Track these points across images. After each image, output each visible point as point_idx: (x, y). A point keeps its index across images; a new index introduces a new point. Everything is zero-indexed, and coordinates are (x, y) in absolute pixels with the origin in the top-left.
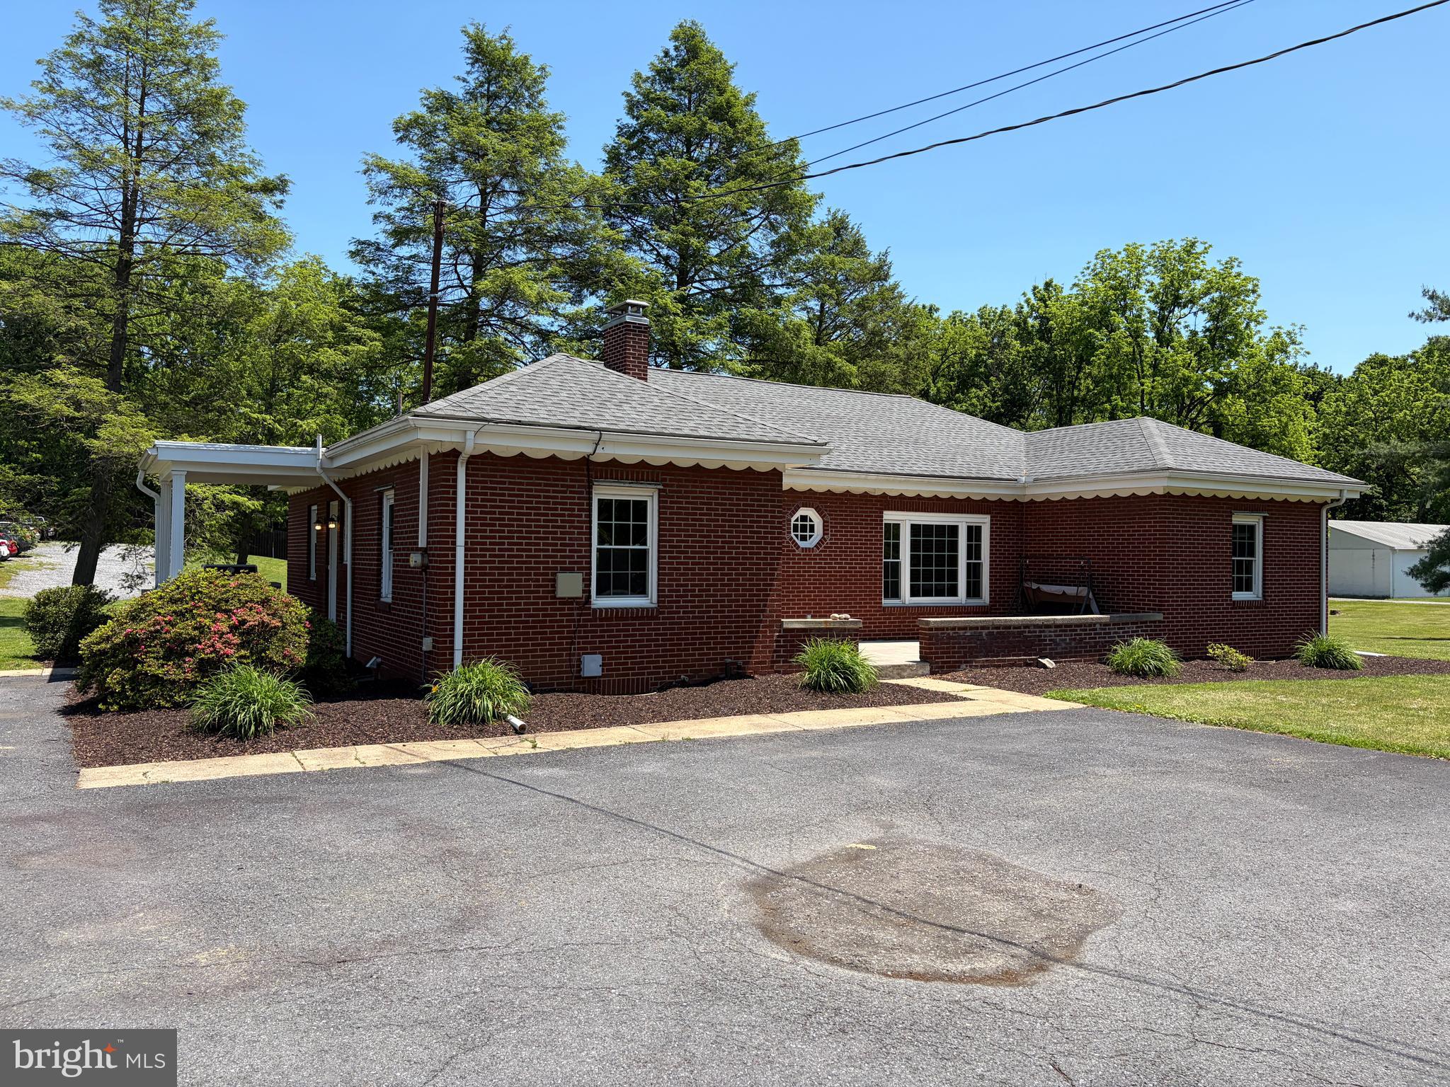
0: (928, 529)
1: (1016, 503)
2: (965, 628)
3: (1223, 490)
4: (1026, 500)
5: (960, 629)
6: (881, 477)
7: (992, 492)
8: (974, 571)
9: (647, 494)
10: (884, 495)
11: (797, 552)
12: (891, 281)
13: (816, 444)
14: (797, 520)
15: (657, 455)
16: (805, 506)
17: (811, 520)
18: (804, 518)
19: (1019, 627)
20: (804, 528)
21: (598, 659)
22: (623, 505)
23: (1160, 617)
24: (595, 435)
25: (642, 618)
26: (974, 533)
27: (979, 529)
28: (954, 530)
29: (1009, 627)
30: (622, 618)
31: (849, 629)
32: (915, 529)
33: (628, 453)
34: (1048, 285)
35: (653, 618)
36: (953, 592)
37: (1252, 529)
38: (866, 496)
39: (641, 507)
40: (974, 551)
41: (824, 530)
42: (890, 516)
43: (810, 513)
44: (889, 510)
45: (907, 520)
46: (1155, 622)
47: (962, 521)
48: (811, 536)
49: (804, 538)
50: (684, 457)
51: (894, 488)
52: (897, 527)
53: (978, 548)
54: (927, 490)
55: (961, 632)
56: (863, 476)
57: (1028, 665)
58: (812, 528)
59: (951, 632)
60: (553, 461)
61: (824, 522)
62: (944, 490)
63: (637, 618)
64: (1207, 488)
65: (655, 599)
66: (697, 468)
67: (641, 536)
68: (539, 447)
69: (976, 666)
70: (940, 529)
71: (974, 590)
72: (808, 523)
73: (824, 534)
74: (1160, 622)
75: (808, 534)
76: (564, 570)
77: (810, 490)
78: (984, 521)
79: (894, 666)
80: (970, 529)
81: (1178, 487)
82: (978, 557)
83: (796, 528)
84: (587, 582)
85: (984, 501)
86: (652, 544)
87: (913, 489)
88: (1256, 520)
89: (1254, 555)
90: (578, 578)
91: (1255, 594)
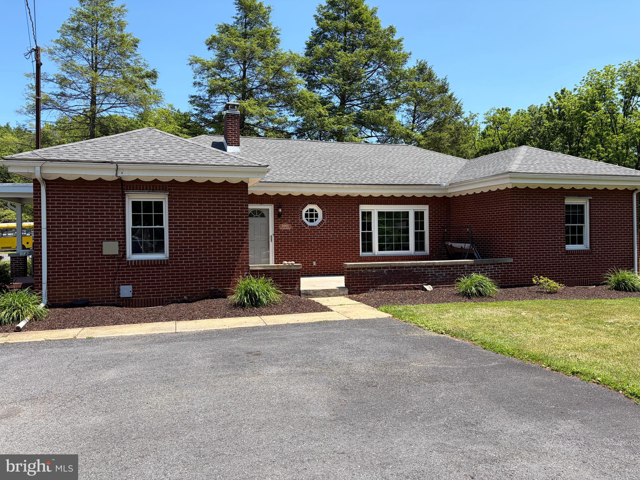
0: (389, 214)
1: (445, 198)
2: (372, 268)
4: (451, 196)
5: (368, 268)
6: (351, 186)
7: (429, 193)
8: (419, 237)
9: (162, 198)
10: (360, 196)
11: (306, 228)
12: (449, 93)
13: (260, 166)
14: (307, 211)
15: (165, 176)
16: (311, 203)
17: (316, 211)
18: (312, 210)
19: (410, 267)
20: (312, 216)
21: (130, 288)
22: (148, 204)
23: (511, 260)
24: (114, 166)
25: (158, 265)
26: (419, 216)
27: (422, 213)
28: (406, 214)
29: (403, 267)
30: (145, 266)
31: (294, 270)
32: (380, 214)
33: (146, 175)
34: (563, 91)
35: (164, 265)
36: (407, 248)
37: (582, 207)
38: (348, 197)
39: (159, 205)
40: (419, 225)
41: (323, 216)
42: (364, 208)
43: (315, 207)
44: (363, 204)
45: (375, 209)
46: (508, 263)
47: (411, 209)
48: (316, 220)
49: (312, 221)
50: (183, 176)
51: (365, 192)
52: (369, 213)
53: (422, 224)
54: (387, 192)
55: (369, 271)
56: (341, 186)
57: (416, 289)
58: (317, 216)
59: (362, 271)
60: (100, 181)
61: (323, 212)
62: (397, 192)
63: (155, 265)
65: (168, 255)
66: (191, 182)
67: (160, 221)
68: (91, 174)
69: (380, 290)
70: (397, 214)
71: (419, 246)
72: (314, 213)
73: (323, 218)
74: (511, 263)
75: (314, 218)
76: (108, 240)
77: (314, 195)
78: (425, 209)
79: (324, 290)
80: (416, 213)
82: (422, 228)
83: (306, 216)
84: (123, 246)
85: (424, 197)
86: (166, 225)
87: (376, 192)
88: (584, 202)
89: (583, 222)
90: (116, 243)
91: (585, 246)
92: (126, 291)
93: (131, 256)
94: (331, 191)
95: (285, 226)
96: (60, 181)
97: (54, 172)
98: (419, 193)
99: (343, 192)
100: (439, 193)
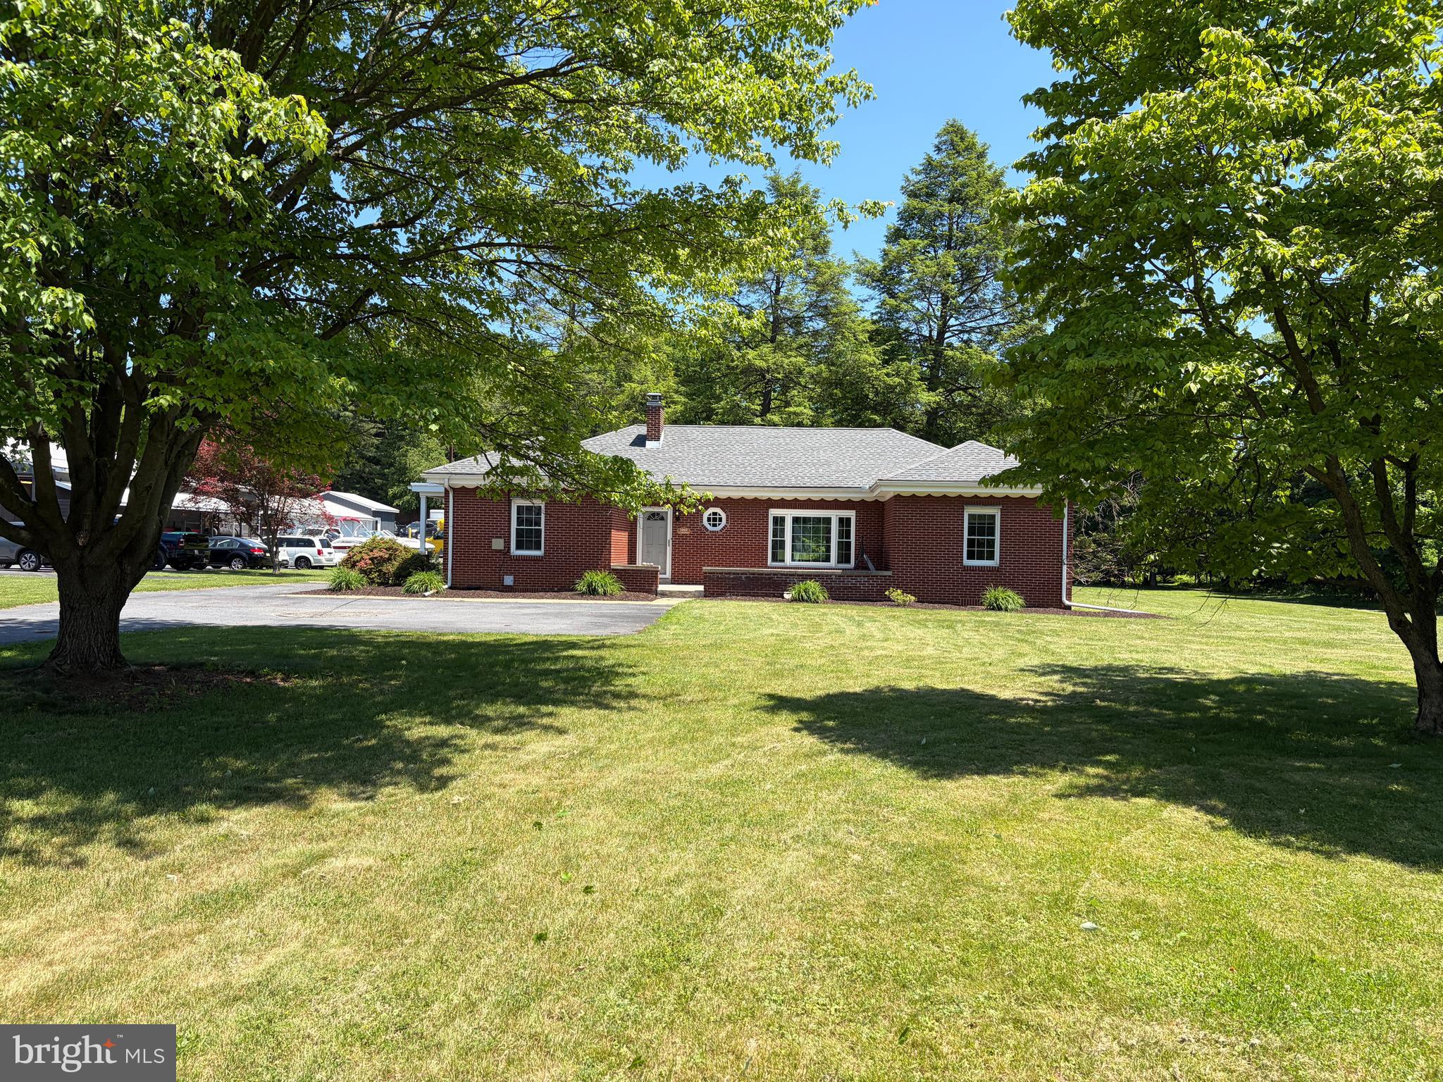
0: (806, 520)
1: (875, 502)
3: (953, 492)
7: (856, 497)
8: (844, 548)
9: (541, 503)
10: (769, 499)
11: (706, 533)
14: (709, 515)
16: (713, 506)
17: (718, 515)
18: (714, 514)
19: (769, 574)
20: (714, 520)
21: (512, 577)
22: (529, 509)
23: (890, 573)
25: (535, 560)
26: (844, 522)
27: (849, 520)
28: (828, 521)
29: (762, 574)
30: (525, 560)
31: (652, 571)
32: (796, 520)
35: (540, 560)
36: (827, 559)
37: (993, 517)
38: (756, 500)
39: (538, 509)
40: (844, 533)
41: (727, 520)
42: (774, 512)
43: (718, 510)
44: (773, 508)
45: (789, 514)
46: (885, 576)
47: (834, 515)
48: (719, 524)
49: (714, 525)
51: (776, 495)
52: (783, 519)
53: (848, 532)
54: (802, 496)
57: (774, 596)
58: (720, 520)
61: (727, 516)
62: (816, 496)
63: (533, 560)
64: (937, 491)
65: (543, 552)
67: (538, 522)
70: (817, 520)
71: (843, 558)
72: (717, 517)
73: (727, 523)
74: (889, 576)
75: (717, 523)
76: (497, 537)
77: (716, 497)
78: (851, 514)
80: (841, 520)
81: (906, 491)
82: (848, 537)
83: (709, 519)
84: (508, 543)
85: (849, 501)
86: (543, 527)
87: (789, 496)
88: (995, 511)
89: (993, 535)
90: (502, 541)
91: (995, 563)
92: (509, 580)
93: (514, 551)
94: (736, 494)
95: (684, 531)
96: (463, 488)
97: (459, 482)
98: (843, 496)
99: (749, 494)
100: (870, 497)
